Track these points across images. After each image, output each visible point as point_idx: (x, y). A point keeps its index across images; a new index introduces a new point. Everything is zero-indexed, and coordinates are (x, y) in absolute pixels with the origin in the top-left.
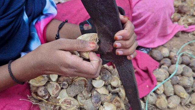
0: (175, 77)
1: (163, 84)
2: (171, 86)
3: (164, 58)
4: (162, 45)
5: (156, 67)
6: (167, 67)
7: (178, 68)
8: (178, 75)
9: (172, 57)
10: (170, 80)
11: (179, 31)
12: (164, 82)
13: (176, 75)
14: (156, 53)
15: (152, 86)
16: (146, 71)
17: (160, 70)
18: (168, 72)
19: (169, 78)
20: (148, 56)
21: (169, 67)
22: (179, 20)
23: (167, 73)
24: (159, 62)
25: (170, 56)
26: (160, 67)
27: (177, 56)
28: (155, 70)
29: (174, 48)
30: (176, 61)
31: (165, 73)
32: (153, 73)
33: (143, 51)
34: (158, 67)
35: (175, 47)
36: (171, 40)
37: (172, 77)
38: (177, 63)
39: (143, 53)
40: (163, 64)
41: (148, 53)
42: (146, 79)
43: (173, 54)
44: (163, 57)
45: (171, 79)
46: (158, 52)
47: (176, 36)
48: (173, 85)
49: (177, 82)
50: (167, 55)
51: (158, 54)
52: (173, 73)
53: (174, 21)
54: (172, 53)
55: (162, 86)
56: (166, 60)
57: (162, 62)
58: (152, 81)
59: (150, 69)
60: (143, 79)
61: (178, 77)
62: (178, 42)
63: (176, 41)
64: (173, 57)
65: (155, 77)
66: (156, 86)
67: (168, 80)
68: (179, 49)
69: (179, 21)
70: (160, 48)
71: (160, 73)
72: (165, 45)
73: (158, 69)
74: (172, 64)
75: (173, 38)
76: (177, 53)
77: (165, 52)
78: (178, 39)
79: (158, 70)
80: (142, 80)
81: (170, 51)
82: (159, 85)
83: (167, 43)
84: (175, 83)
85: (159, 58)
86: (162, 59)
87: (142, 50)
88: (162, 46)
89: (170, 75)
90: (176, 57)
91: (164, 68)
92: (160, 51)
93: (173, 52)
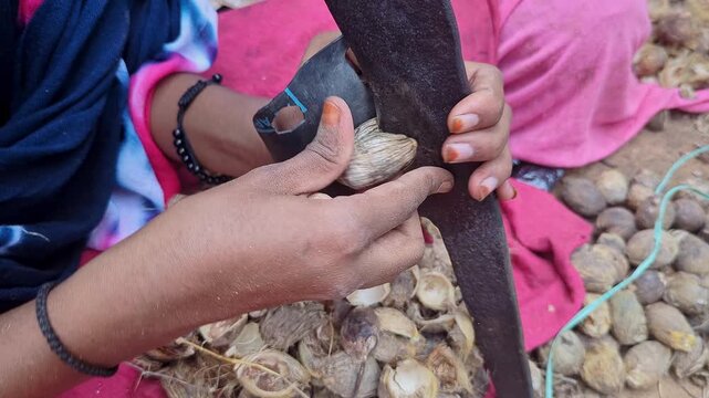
0: (650, 277)
1: (609, 301)
2: (638, 307)
3: (609, 206)
4: (602, 161)
5: (583, 237)
6: (620, 241)
7: (661, 243)
8: (659, 270)
9: (638, 204)
10: (634, 288)
11: (662, 111)
12: (612, 292)
13: (656, 268)
14: (578, 189)
15: (569, 306)
16: (547, 254)
17: (596, 248)
18: (627, 256)
19: (627, 281)
20: (552, 199)
21: (627, 239)
22: (661, 68)
23: (621, 262)
24: (593, 222)
25: (630, 198)
26: (595, 238)
27: (657, 201)
28: (576, 249)
29: (646, 172)
30: (653, 218)
31: (615, 259)
32: (571, 259)
33: (531, 180)
34: (589, 238)
35: (647, 167)
36: (632, 141)
37: (642, 277)
38: (659, 224)
39: (533, 188)
40: (605, 230)
41: (552, 188)
42: (544, 283)
43: (641, 193)
44: (604, 204)
45: (634, 283)
46: (586, 186)
47: (652, 127)
48: (644, 304)
49: (660, 292)
50: (621, 196)
51: (585, 194)
52: (642, 260)
53: (642, 73)
54: (636, 188)
55: (606, 306)
56: (617, 214)
57: (601, 222)
58: (569, 291)
59: (561, 247)
60: (535, 283)
61: (661, 275)
62: (660, 150)
63: (652, 146)
64: (642, 202)
65: (577, 274)
66: (582, 307)
67: (627, 288)
68: (661, 174)
69: (661, 74)
70: (593, 172)
71: (596, 261)
72: (612, 162)
73: (587, 246)
74: (640, 227)
75: (640, 133)
76: (655, 190)
77: (614, 183)
78: (659, 136)
79: (589, 250)
80: (531, 286)
81: (632, 183)
82: (594, 306)
83: (617, 151)
84: (650, 296)
85: (590, 208)
86: (601, 211)
87: (528, 179)
88: (601, 165)
89: (633, 267)
90: (654, 204)
91: (608, 243)
92: (595, 182)
93: (641, 183)
